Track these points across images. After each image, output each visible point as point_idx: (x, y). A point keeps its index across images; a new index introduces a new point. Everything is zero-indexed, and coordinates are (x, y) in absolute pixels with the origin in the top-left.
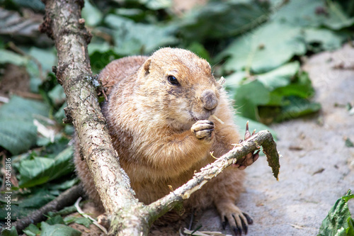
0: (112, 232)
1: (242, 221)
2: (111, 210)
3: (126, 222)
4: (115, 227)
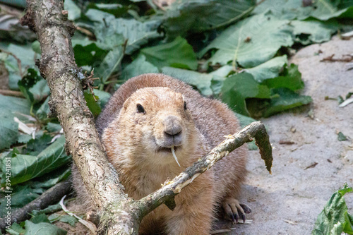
0: (101, 228)
1: (239, 210)
2: (100, 205)
3: (115, 217)
4: (104, 222)
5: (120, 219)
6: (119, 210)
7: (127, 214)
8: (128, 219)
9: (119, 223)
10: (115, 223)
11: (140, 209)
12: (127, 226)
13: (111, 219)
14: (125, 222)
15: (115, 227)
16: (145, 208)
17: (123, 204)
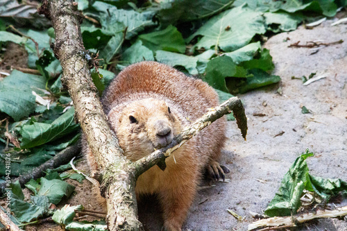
0: (104, 185)
1: (219, 171)
2: (103, 165)
3: (116, 176)
4: (106, 180)
5: (120, 177)
6: (118, 170)
7: (125, 173)
8: (127, 178)
9: (119, 181)
10: (115, 181)
11: (136, 169)
12: (125, 183)
13: (112, 177)
14: (123, 180)
15: (116, 183)
16: (140, 168)
17: (122, 164)
